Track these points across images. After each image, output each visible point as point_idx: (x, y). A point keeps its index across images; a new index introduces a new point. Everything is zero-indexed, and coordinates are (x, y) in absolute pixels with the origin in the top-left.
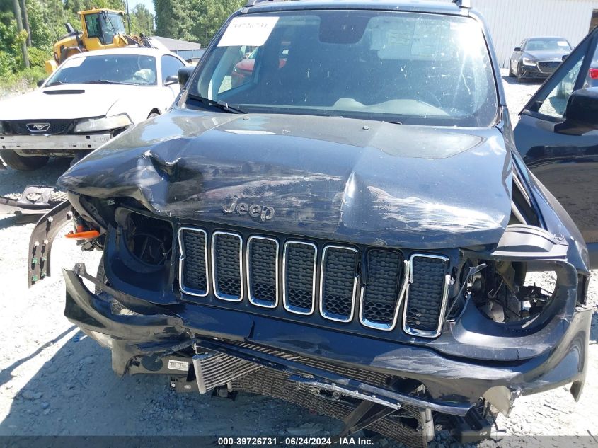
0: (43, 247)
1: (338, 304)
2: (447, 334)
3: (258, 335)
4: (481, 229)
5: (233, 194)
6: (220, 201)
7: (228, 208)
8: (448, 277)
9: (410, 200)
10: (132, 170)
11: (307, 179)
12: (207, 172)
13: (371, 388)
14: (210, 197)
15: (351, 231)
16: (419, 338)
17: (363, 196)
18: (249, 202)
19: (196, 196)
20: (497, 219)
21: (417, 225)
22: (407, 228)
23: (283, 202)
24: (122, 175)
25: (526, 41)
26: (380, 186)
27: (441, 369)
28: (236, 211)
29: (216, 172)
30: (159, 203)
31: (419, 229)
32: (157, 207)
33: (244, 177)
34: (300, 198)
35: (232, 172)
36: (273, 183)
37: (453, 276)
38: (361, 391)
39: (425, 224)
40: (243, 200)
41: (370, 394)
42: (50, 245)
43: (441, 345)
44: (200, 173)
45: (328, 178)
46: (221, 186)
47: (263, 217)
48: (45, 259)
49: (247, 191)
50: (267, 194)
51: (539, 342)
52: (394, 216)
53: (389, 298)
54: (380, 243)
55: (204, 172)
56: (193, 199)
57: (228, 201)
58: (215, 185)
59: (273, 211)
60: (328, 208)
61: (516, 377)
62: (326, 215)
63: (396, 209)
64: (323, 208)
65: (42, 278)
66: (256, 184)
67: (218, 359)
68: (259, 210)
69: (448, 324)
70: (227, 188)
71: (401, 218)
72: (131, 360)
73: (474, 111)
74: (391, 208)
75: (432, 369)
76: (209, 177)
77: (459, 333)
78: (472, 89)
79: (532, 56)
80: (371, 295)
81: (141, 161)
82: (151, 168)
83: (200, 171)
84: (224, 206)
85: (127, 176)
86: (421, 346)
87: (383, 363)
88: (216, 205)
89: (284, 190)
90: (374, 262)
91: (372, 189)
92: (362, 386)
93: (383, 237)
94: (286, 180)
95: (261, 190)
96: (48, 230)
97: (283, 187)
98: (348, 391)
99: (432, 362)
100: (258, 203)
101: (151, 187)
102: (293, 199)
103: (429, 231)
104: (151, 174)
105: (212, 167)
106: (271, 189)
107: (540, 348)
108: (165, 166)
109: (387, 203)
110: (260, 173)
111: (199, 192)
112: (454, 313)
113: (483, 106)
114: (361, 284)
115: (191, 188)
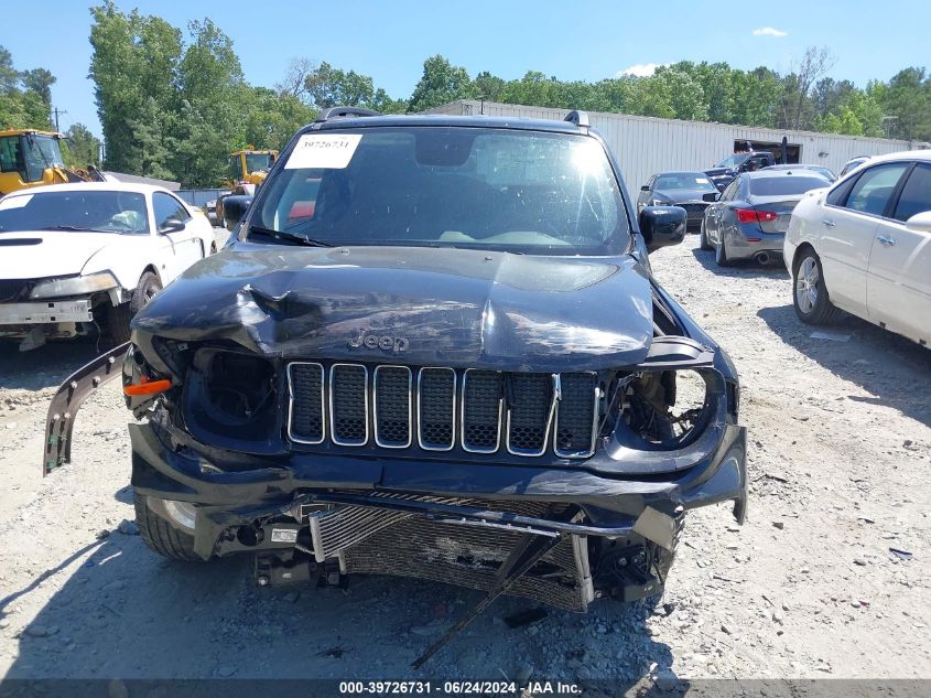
0: (63, 423)
1: (481, 433)
2: (602, 452)
3: (391, 479)
4: (625, 349)
5: (358, 327)
6: (345, 335)
7: (355, 342)
8: (597, 390)
9: (551, 325)
10: (231, 307)
11: (441, 308)
12: (325, 305)
13: (526, 519)
14: (331, 331)
15: (495, 359)
16: (572, 460)
17: (504, 324)
18: (379, 334)
19: (314, 332)
20: (639, 340)
21: (561, 348)
22: (552, 352)
23: (418, 332)
24: (219, 313)
25: (656, 178)
26: (519, 313)
27: (597, 488)
28: (364, 345)
29: (336, 304)
30: (267, 343)
31: (564, 352)
32: (264, 347)
33: (369, 308)
34: (435, 327)
35: (354, 303)
36: (403, 314)
37: (602, 389)
38: (514, 524)
39: (570, 347)
40: (371, 333)
41: (526, 525)
42: (71, 421)
43: (597, 464)
44: (317, 306)
45: (463, 306)
46: (343, 320)
47: (396, 349)
48: (64, 438)
49: (374, 323)
50: (397, 325)
51: (694, 451)
52: (537, 341)
53: (537, 420)
54: (525, 368)
55: (323, 305)
56: (311, 336)
57: (354, 334)
58: (335, 318)
59: (407, 342)
60: (467, 336)
61: (676, 489)
62: (466, 343)
63: (539, 335)
64: (462, 336)
65: (59, 465)
66: (385, 315)
67: (339, 516)
68: (391, 342)
69: (602, 442)
70: (351, 321)
71: (545, 343)
72: (223, 533)
73: (605, 239)
74: (533, 333)
75: (589, 489)
76: (328, 310)
77: (614, 449)
78: (601, 215)
79: (666, 197)
80: (518, 420)
81: (240, 297)
82: (252, 304)
83: (317, 304)
84: (350, 340)
85: (226, 313)
86: (576, 468)
87: (536, 489)
88: (339, 339)
89: (417, 320)
90: (519, 382)
91: (512, 315)
92: (517, 518)
93: (528, 362)
94: (418, 309)
95: (391, 320)
96: (69, 400)
97: (414, 316)
98: (501, 526)
99: (589, 483)
100: (390, 334)
101: (256, 325)
102: (428, 329)
103: (573, 353)
104: (254, 310)
105: (329, 300)
106: (401, 319)
107: (697, 457)
108: (272, 301)
109: (529, 329)
110: (387, 303)
111: (319, 326)
112: (606, 429)
113: (614, 233)
114: (508, 406)
115: (307, 324)
